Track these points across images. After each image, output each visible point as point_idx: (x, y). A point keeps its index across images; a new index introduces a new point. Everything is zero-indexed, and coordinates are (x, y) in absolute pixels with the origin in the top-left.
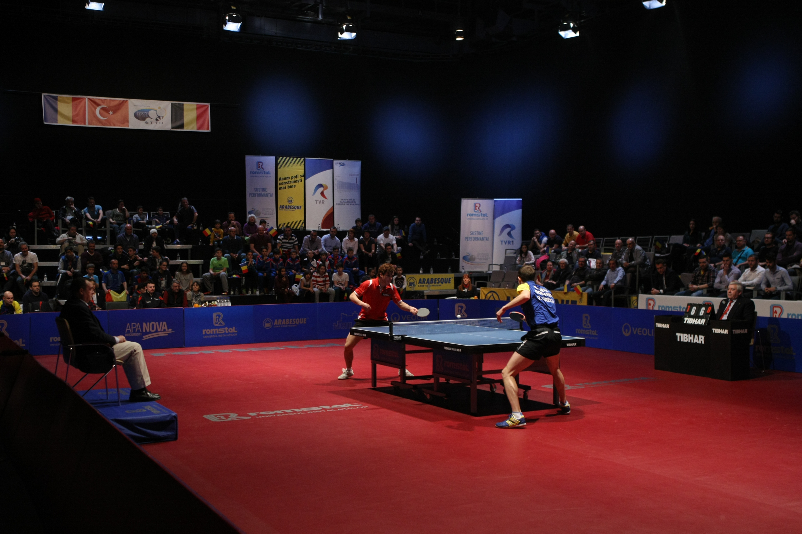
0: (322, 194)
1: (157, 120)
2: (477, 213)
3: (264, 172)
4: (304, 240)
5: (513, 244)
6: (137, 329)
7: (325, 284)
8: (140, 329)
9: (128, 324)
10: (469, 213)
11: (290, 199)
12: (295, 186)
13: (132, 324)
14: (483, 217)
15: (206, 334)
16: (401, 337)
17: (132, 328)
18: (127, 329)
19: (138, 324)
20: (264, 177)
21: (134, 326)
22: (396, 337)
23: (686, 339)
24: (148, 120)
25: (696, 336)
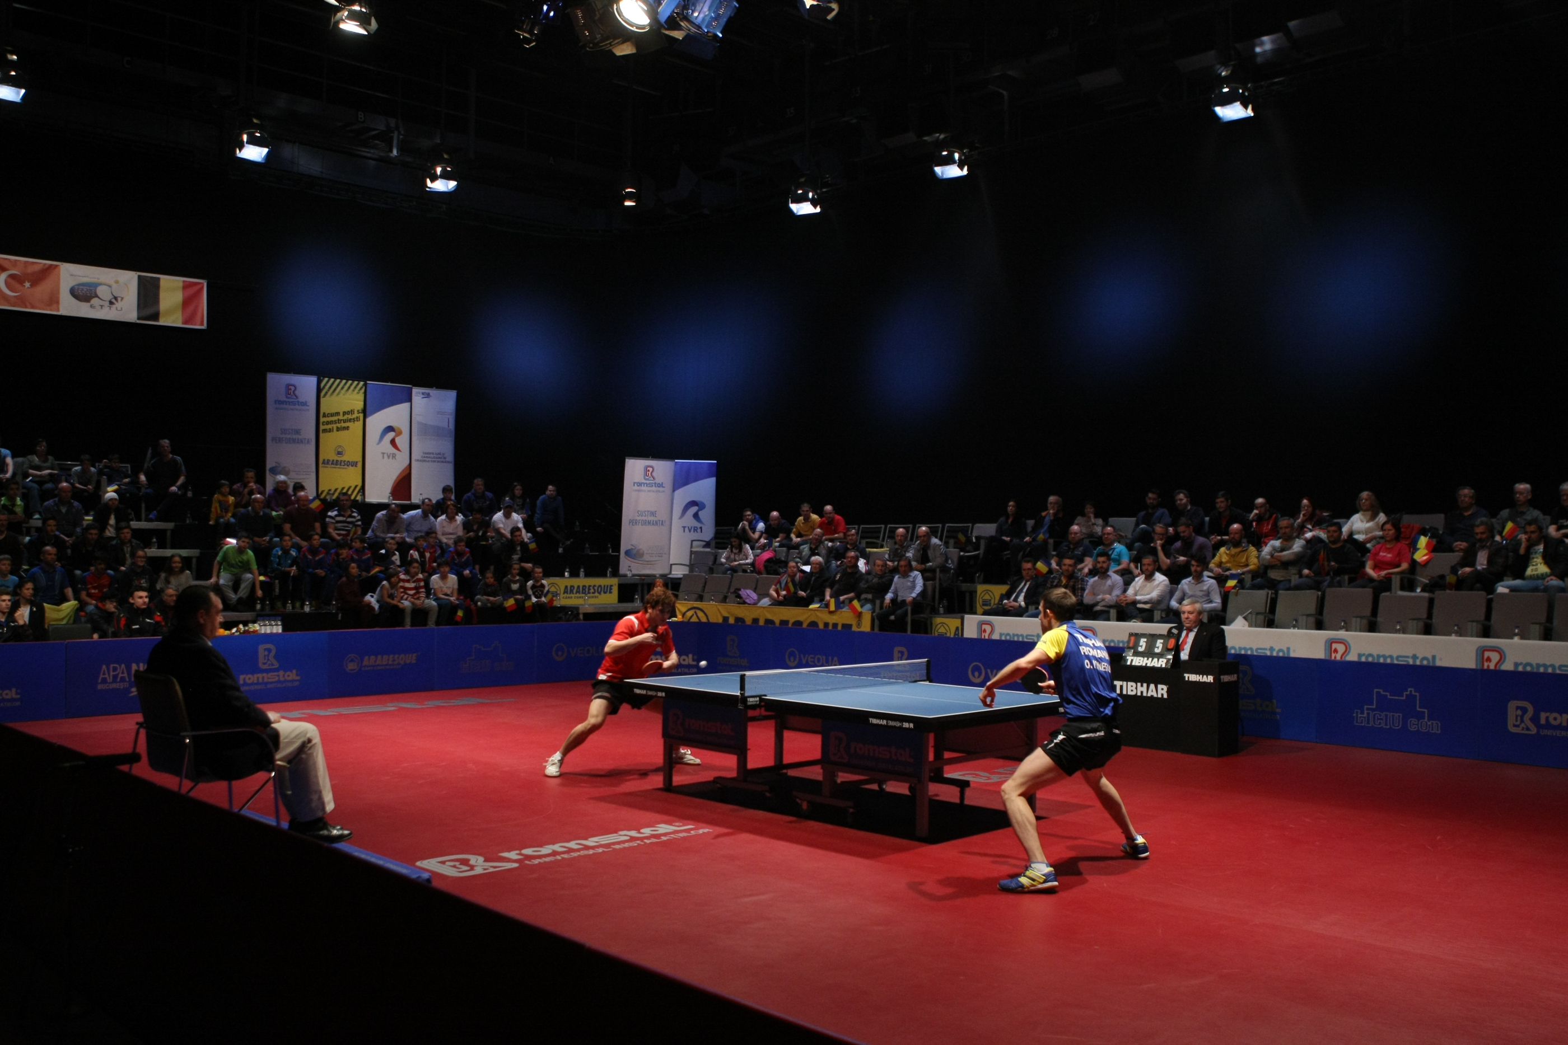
0: (393, 442)
1: (111, 303)
2: (648, 482)
3: (298, 402)
4: (376, 519)
5: (701, 532)
6: (120, 675)
7: (418, 593)
8: (125, 675)
9: (104, 667)
10: (637, 481)
11: (340, 450)
12: (347, 428)
13: (112, 666)
14: (658, 489)
15: (245, 684)
16: (758, 699)
17: (112, 673)
18: (101, 676)
19: (123, 666)
20: (297, 410)
21: (115, 669)
22: (751, 699)
23: (1132, 691)
24: (95, 301)
25: (1152, 686)
